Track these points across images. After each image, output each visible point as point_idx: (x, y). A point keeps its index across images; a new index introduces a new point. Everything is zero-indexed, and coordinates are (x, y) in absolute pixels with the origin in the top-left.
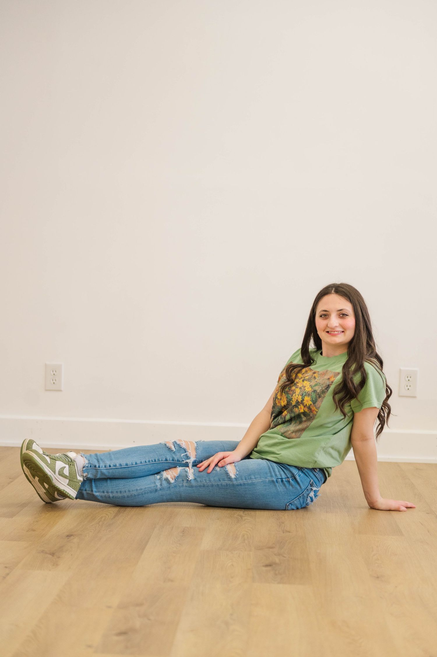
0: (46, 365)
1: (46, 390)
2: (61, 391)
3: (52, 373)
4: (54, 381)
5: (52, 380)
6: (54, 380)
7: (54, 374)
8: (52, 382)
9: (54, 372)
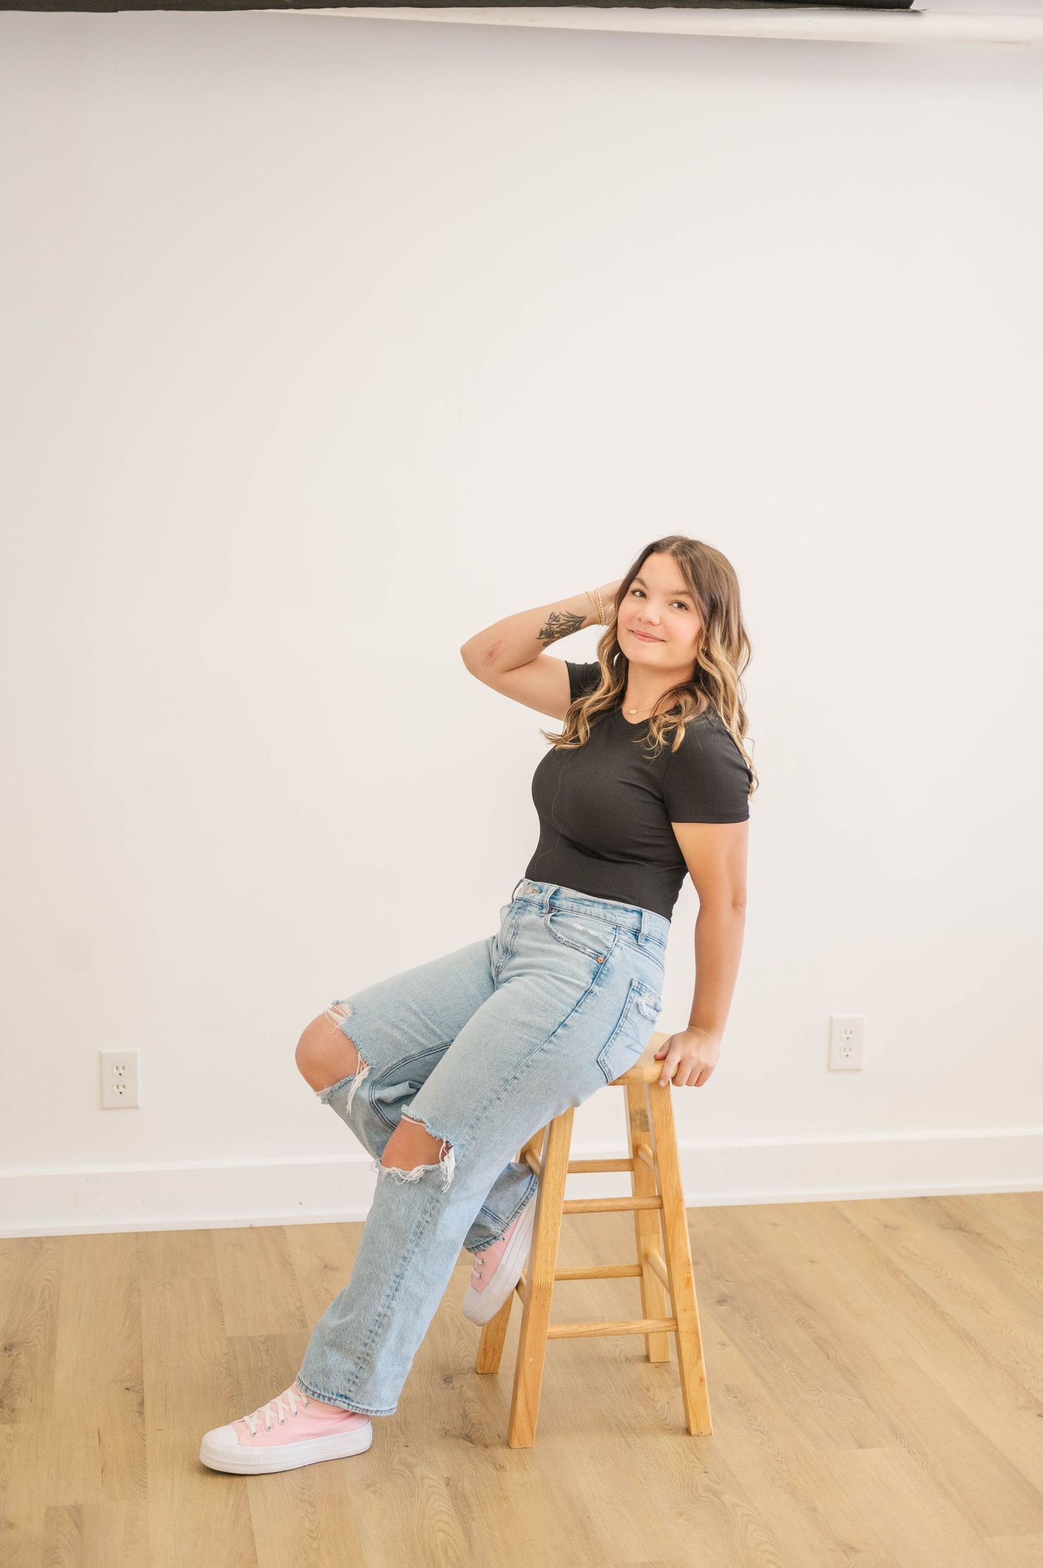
0: (101, 1054)
1: (104, 1109)
2: (137, 1107)
3: (117, 1073)
4: (121, 1089)
5: (115, 1087)
6: (122, 1087)
7: (120, 1074)
8: (117, 1091)
9: (121, 1071)
